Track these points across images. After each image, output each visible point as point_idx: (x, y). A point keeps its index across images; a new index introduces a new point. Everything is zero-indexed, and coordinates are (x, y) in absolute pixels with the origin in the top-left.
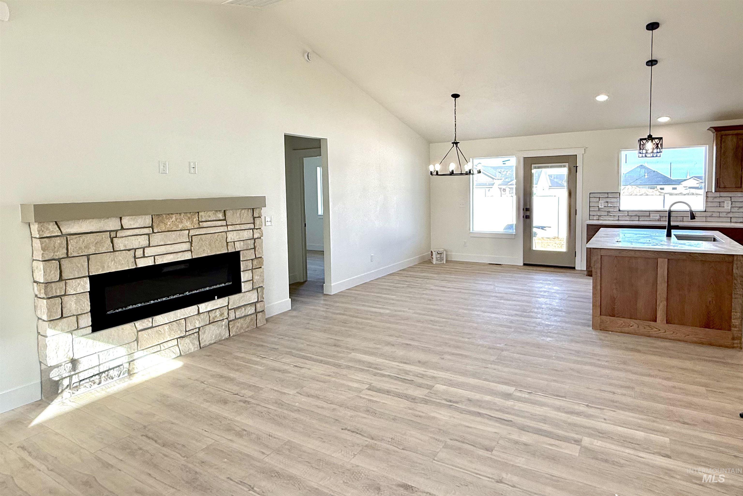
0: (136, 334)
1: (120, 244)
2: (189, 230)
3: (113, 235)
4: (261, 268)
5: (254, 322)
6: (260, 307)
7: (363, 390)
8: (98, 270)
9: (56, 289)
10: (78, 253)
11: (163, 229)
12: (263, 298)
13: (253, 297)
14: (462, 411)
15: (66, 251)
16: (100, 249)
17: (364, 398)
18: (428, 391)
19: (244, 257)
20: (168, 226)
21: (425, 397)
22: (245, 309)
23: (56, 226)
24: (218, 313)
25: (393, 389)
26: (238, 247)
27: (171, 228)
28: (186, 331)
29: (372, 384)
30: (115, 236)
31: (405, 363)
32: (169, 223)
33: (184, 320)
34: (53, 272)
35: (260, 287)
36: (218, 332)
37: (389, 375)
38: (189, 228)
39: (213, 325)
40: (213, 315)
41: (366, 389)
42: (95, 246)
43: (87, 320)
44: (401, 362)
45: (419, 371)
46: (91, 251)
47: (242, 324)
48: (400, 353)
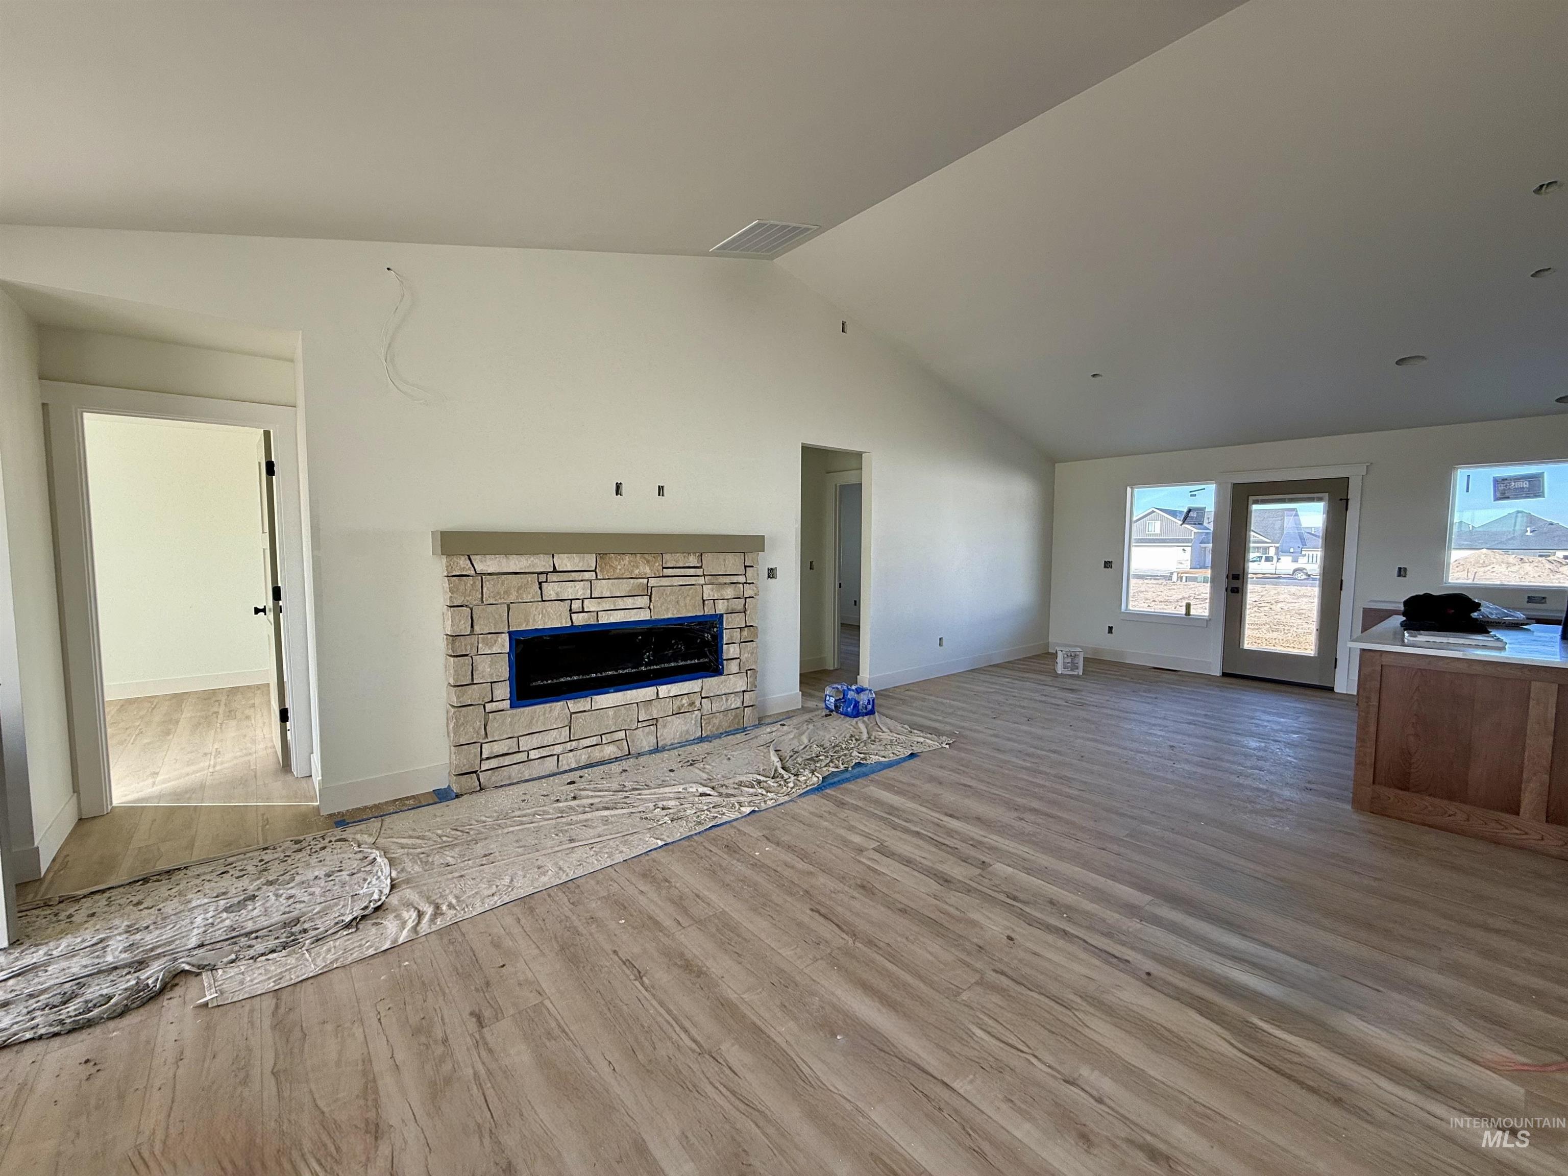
0: (569, 715)
1: (551, 591)
2: (648, 578)
3: (542, 578)
4: (752, 641)
5: (739, 720)
6: (751, 699)
7: (867, 849)
8: (520, 624)
9: (466, 645)
10: (496, 600)
11: (610, 575)
12: (756, 687)
13: (739, 683)
14: (1031, 922)
15: (480, 596)
16: (525, 596)
17: (863, 863)
18: (978, 871)
19: (728, 623)
20: (618, 571)
21: (971, 883)
22: (727, 700)
23: (468, 562)
24: (685, 701)
25: (918, 859)
26: (721, 608)
27: (623, 574)
28: (638, 722)
29: (886, 844)
30: (545, 580)
31: (951, 816)
32: (619, 567)
33: (635, 705)
34: (463, 622)
35: (750, 670)
36: (685, 728)
37: (918, 833)
38: (648, 576)
39: (679, 718)
40: (678, 703)
41: (873, 849)
42: (517, 592)
43: (503, 691)
44: (946, 814)
45: (972, 834)
46: (512, 598)
47: (720, 722)
48: (949, 797)
